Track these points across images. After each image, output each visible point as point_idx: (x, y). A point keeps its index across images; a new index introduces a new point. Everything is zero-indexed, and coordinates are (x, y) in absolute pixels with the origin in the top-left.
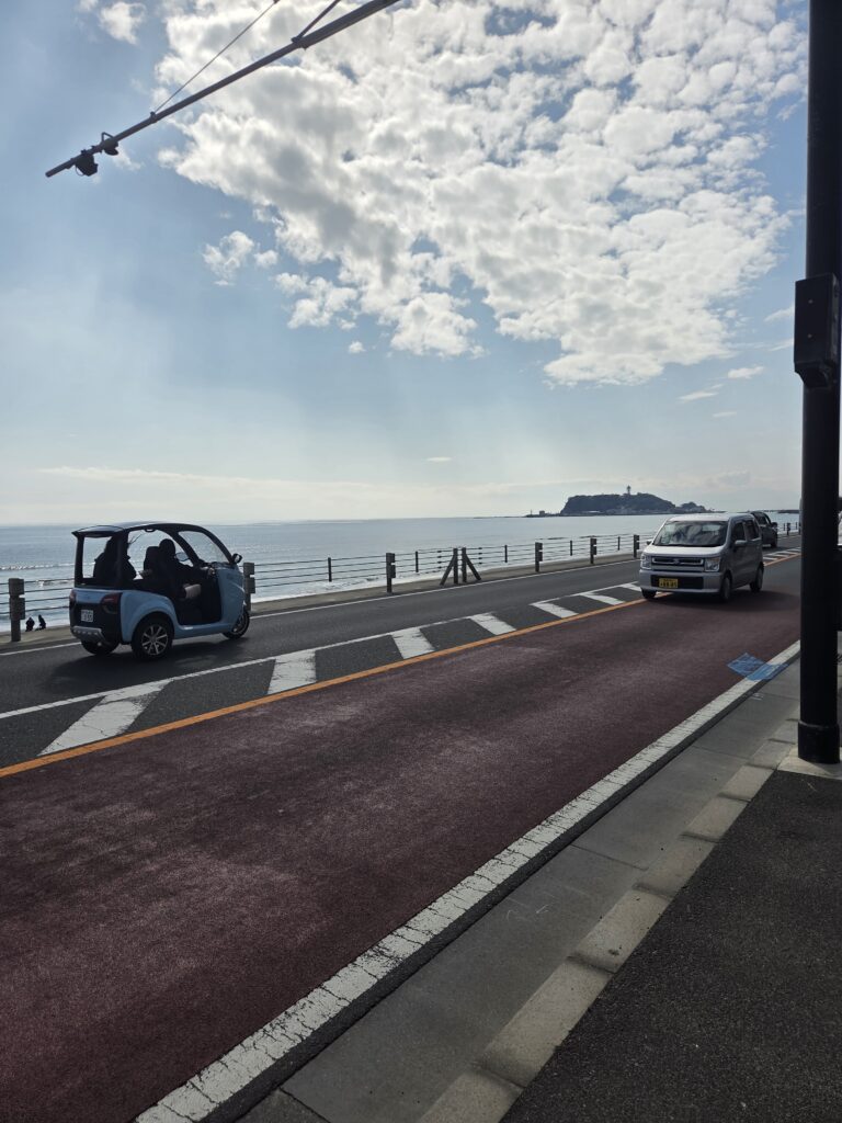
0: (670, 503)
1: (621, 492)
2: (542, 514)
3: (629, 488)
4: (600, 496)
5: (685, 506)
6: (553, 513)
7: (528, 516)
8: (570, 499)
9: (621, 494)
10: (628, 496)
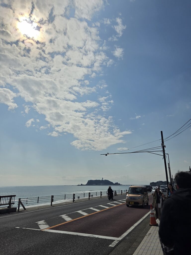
0: (112, 182)
1: (101, 179)
2: (82, 185)
3: (103, 178)
4: (96, 180)
5: (116, 183)
6: (85, 184)
7: (78, 185)
8: (89, 181)
9: (101, 180)
10: (102, 180)
